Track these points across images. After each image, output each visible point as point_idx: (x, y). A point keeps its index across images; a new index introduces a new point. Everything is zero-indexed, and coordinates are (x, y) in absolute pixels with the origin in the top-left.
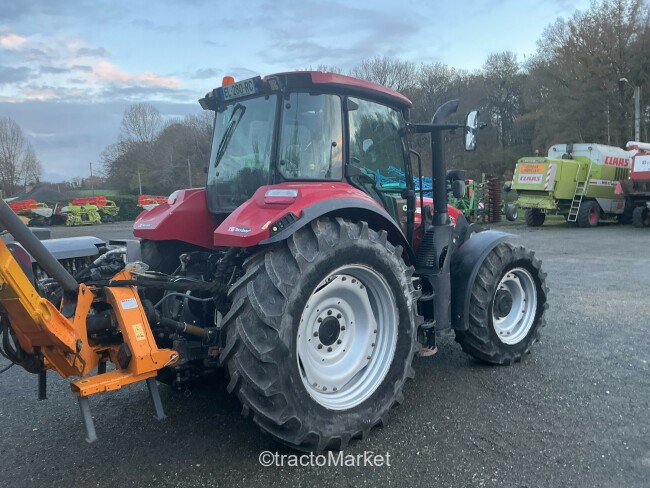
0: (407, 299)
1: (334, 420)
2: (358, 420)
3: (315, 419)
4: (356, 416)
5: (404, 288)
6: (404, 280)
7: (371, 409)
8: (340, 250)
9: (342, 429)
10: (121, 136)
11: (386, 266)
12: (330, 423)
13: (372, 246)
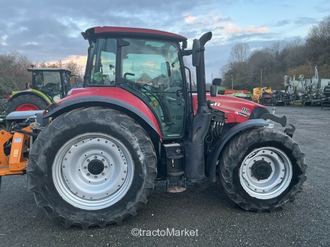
0: (139, 156)
1: (78, 213)
2: (94, 217)
3: (63, 210)
4: (94, 215)
5: (137, 149)
6: (136, 145)
7: (106, 213)
8: (81, 125)
9: (82, 219)
10: (229, 60)
11: (122, 135)
12: (73, 214)
13: (108, 123)
